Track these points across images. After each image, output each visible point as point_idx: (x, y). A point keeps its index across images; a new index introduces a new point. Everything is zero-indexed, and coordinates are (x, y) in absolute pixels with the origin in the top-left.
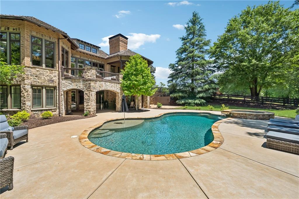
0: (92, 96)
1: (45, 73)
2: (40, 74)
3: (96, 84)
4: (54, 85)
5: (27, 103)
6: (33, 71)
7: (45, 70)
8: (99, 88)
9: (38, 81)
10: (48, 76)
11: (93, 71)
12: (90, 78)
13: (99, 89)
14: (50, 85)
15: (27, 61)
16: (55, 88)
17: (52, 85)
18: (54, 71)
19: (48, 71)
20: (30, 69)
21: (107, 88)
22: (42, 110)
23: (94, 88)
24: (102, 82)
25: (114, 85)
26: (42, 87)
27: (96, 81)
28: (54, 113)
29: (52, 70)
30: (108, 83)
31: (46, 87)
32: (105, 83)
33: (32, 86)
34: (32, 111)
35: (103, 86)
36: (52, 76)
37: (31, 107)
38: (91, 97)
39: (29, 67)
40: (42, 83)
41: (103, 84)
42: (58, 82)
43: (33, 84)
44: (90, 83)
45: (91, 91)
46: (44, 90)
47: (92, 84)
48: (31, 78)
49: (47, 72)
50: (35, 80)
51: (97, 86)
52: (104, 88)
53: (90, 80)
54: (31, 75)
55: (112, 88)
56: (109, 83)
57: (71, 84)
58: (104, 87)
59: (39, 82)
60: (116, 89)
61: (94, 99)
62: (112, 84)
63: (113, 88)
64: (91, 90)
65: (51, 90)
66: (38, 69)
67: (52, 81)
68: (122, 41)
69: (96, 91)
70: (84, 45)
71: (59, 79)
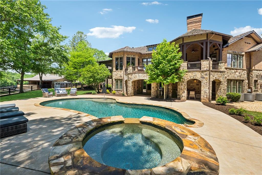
2: (117, 74)
3: (132, 76)
6: (115, 73)
9: (117, 77)
10: (119, 74)
11: (130, 68)
13: (134, 79)
15: (114, 69)
16: (122, 79)
19: (120, 72)
21: (140, 78)
22: (117, 90)
23: (131, 79)
24: (136, 74)
26: (118, 79)
27: (132, 74)
28: (121, 93)
31: (120, 79)
32: (138, 75)
33: (115, 80)
34: (115, 90)
35: (136, 77)
36: (121, 74)
39: (114, 72)
41: (137, 75)
42: (123, 77)
45: (129, 81)
46: (119, 81)
51: (132, 77)
54: (115, 75)
56: (142, 74)
57: (126, 77)
58: (137, 77)
61: (131, 86)
62: (144, 75)
65: (121, 81)
67: (121, 76)
68: (191, 22)
69: (132, 80)
70: (152, 47)
71: (124, 75)
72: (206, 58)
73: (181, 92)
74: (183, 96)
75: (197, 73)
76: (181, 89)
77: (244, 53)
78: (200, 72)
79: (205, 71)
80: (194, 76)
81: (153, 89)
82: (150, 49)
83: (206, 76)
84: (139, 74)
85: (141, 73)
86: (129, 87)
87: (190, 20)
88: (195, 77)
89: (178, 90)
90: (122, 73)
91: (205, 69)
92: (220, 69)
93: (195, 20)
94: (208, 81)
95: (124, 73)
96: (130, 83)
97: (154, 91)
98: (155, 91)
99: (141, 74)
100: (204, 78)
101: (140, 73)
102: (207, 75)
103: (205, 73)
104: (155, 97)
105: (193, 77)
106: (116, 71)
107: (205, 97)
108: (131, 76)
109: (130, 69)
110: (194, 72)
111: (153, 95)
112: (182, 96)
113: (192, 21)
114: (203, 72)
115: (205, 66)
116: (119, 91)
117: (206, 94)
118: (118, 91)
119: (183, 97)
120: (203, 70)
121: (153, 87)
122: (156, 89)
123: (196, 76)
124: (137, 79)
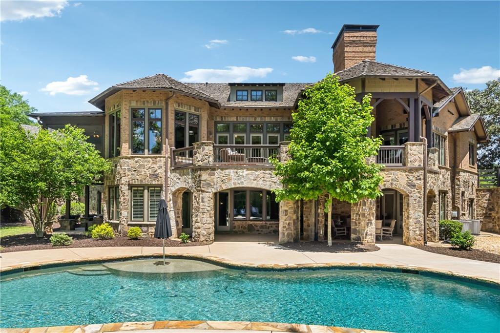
0: (203, 202)
1: (146, 164)
2: (140, 166)
3: (214, 174)
4: (159, 183)
5: (122, 212)
6: (131, 162)
7: (146, 159)
8: (220, 183)
9: (138, 177)
10: (149, 168)
12: (200, 163)
13: (221, 186)
14: (154, 183)
15: (125, 149)
16: (161, 186)
17: (156, 183)
18: (158, 159)
19: (150, 159)
20: (128, 160)
21: (242, 183)
22: (140, 226)
23: (209, 185)
24: (227, 171)
25: (262, 175)
26: (143, 186)
27: (214, 170)
29: (156, 158)
30: (245, 170)
31: (149, 187)
32: (237, 173)
33: (131, 187)
34: (129, 225)
35: (230, 180)
36: (156, 166)
37: (129, 219)
38: (201, 204)
39: (126, 158)
40: (141, 181)
41: (232, 174)
42: (164, 177)
43: (131, 182)
44: (200, 176)
46: (146, 191)
47: (205, 176)
48: (129, 173)
49: (149, 162)
50: (133, 177)
51: (215, 180)
52: (235, 184)
53: (201, 168)
54: (129, 170)
55: (255, 182)
56: (248, 169)
57: (179, 179)
58: (233, 181)
59: (138, 179)
60: (268, 183)
61: (209, 209)
62: (257, 173)
63: (261, 182)
64: (203, 189)
65: (156, 191)
66: (136, 159)
67: (155, 176)
68: (354, 41)
69: (214, 191)
70: (247, 91)
71: (166, 171)
72: (416, 139)
73: (363, 223)
74: (369, 233)
75: (399, 173)
76: (364, 215)
77: (446, 134)
78: (405, 171)
79: (417, 170)
80: (392, 180)
81: (285, 218)
82: (239, 93)
83: (418, 182)
84: (240, 172)
85: (245, 168)
86: (203, 213)
87: (351, 34)
88: (394, 183)
89: (354, 217)
90: (162, 164)
91: (416, 164)
92: (433, 167)
93: (362, 39)
94: (422, 193)
95: (169, 165)
96: (205, 200)
97: (288, 222)
98: (292, 222)
99: (245, 172)
100: (414, 186)
101: (241, 169)
102: (420, 179)
103: (416, 174)
104: (292, 241)
105: (392, 184)
106: (133, 157)
107: (418, 232)
108: (210, 175)
109: (203, 153)
110: (392, 170)
111: (284, 234)
112: (366, 234)
113: (355, 39)
114: (411, 170)
115: (417, 157)
116: (147, 226)
117: (418, 225)
118: (145, 229)
119: (368, 237)
120: (412, 166)
121: (286, 211)
122: (295, 217)
123: (397, 180)
124: (233, 186)
